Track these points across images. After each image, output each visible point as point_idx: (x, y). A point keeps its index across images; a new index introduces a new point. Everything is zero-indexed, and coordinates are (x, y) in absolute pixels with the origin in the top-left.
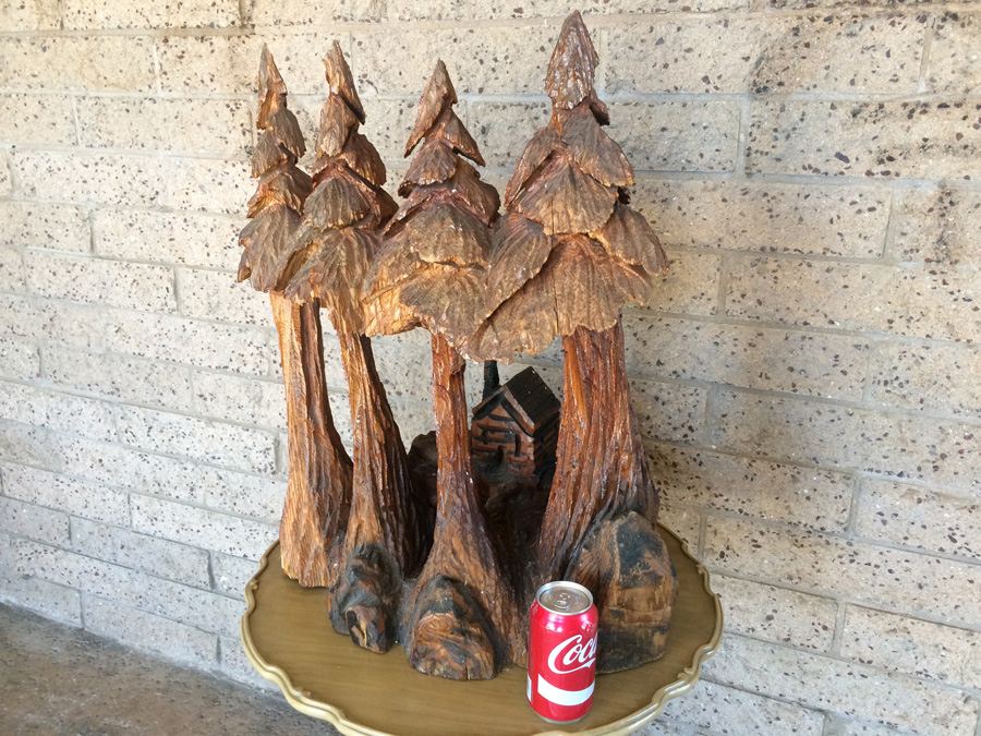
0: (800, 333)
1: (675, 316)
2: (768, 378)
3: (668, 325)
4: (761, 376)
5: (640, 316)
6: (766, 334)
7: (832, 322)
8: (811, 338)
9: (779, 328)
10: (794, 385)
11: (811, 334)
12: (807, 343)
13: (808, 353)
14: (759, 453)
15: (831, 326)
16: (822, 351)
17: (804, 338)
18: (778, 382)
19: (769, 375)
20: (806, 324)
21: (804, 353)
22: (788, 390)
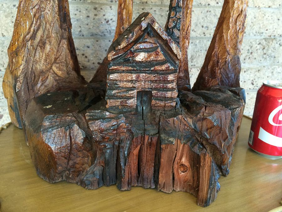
0: (206, 9)
1: (158, 6)
2: (195, 32)
3: (155, 11)
4: (193, 31)
5: (142, 7)
6: (194, 11)
7: (217, 3)
8: (210, 11)
9: (199, 7)
10: (204, 33)
11: (210, 9)
12: (209, 13)
13: (208, 18)
14: (192, 65)
15: (217, 5)
16: (213, 17)
17: (207, 11)
18: (199, 32)
19: (195, 30)
20: (209, 5)
21: (207, 19)
22: (203, 36)
